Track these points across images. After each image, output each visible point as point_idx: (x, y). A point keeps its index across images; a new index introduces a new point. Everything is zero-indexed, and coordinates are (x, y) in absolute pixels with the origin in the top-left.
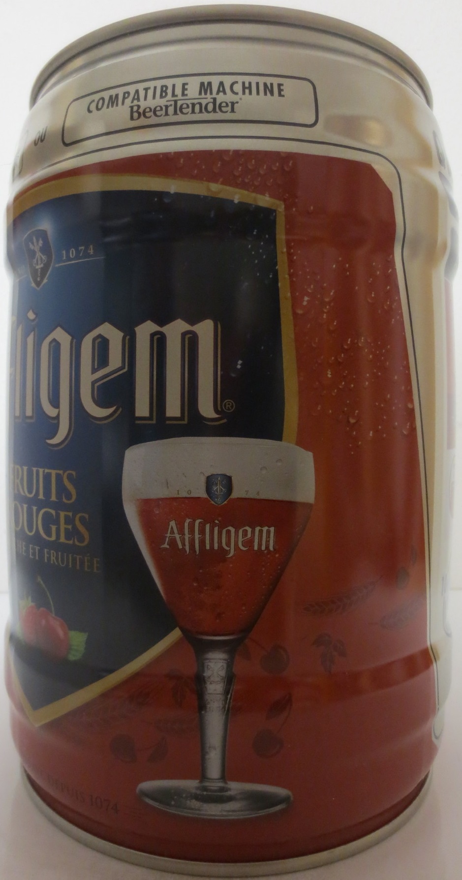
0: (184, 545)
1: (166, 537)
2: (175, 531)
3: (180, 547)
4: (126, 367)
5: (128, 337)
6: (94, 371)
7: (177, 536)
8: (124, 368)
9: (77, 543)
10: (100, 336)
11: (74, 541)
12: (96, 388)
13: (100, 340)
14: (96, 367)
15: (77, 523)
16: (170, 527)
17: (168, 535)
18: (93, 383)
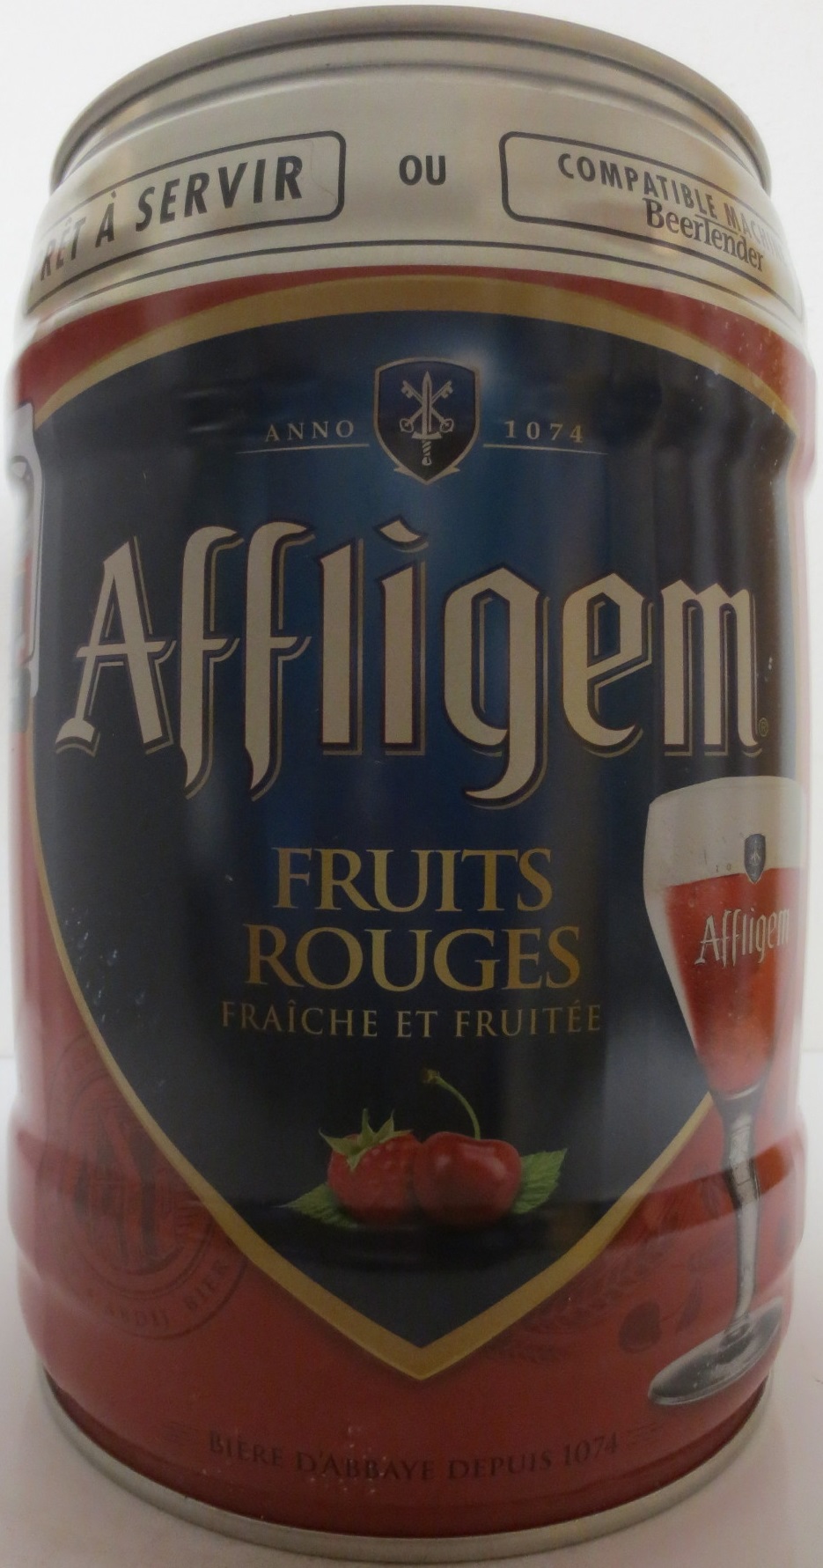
0: (721, 954)
1: (702, 944)
2: (713, 934)
3: (717, 958)
4: (650, 656)
5: (650, 606)
6: (593, 660)
7: (714, 941)
8: (646, 659)
9: (550, 983)
10: (602, 597)
11: (544, 981)
12: (597, 693)
13: (602, 604)
14: (596, 653)
15: (554, 944)
16: (707, 928)
17: (704, 942)
18: (592, 682)
